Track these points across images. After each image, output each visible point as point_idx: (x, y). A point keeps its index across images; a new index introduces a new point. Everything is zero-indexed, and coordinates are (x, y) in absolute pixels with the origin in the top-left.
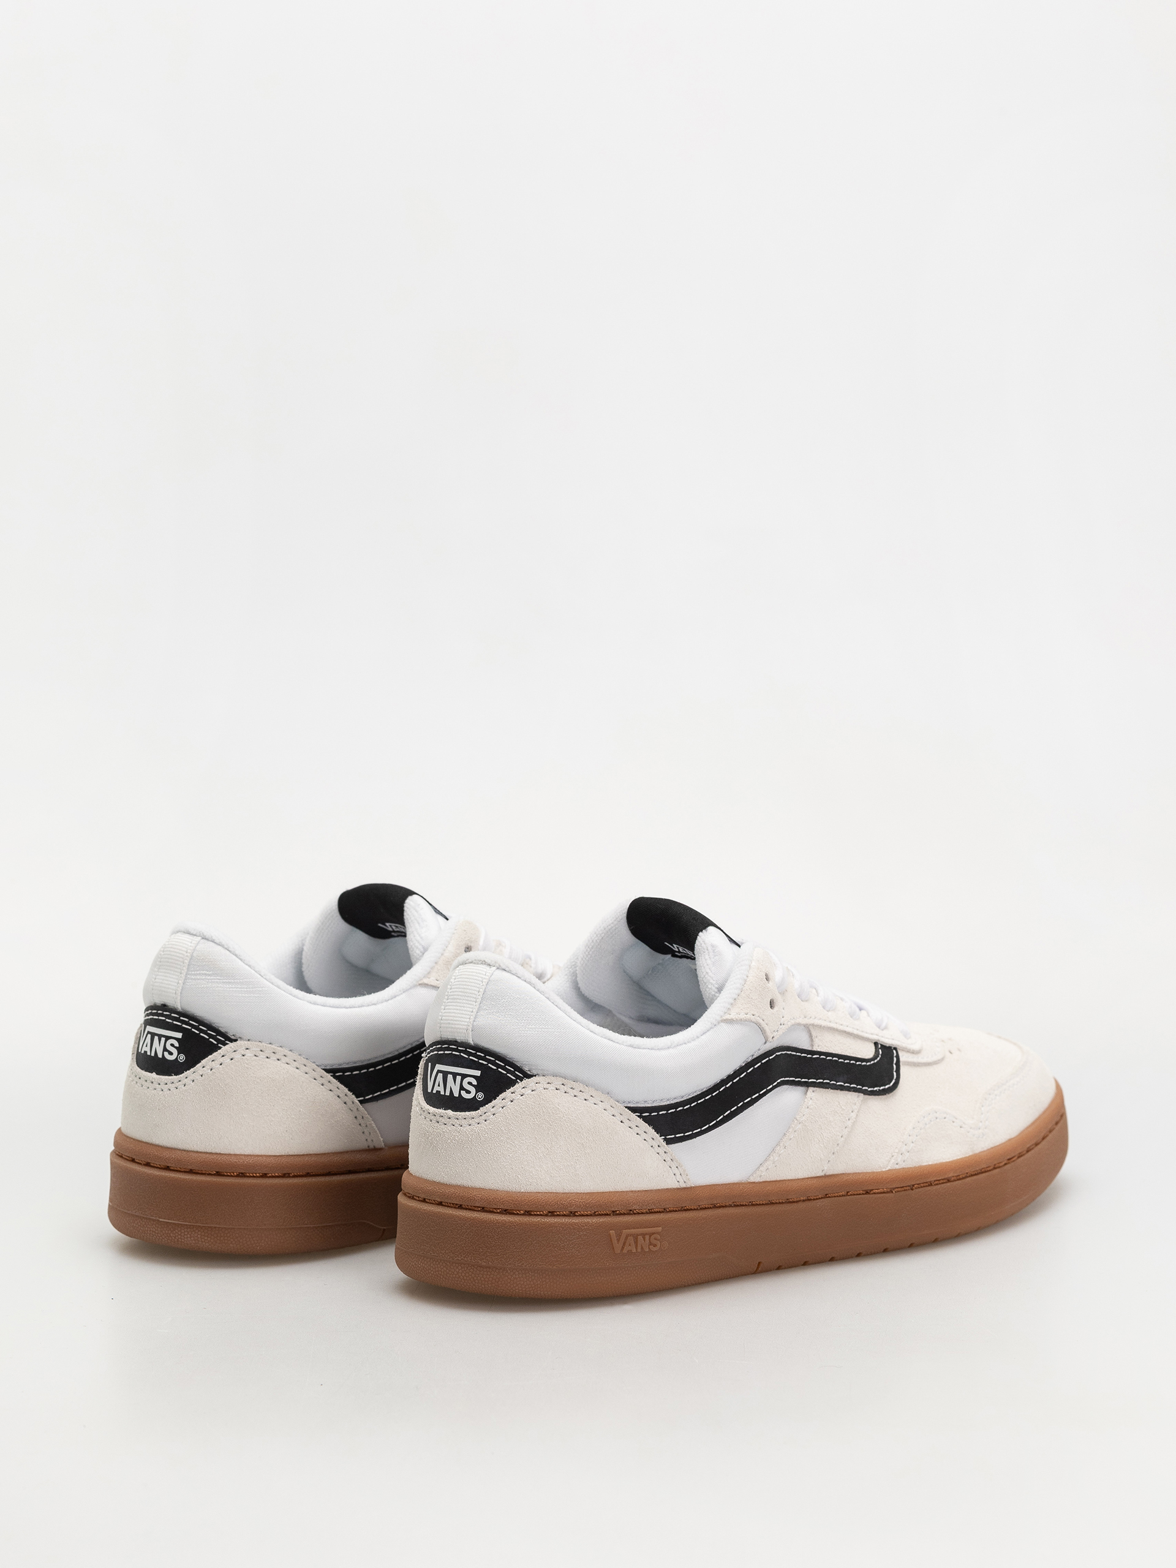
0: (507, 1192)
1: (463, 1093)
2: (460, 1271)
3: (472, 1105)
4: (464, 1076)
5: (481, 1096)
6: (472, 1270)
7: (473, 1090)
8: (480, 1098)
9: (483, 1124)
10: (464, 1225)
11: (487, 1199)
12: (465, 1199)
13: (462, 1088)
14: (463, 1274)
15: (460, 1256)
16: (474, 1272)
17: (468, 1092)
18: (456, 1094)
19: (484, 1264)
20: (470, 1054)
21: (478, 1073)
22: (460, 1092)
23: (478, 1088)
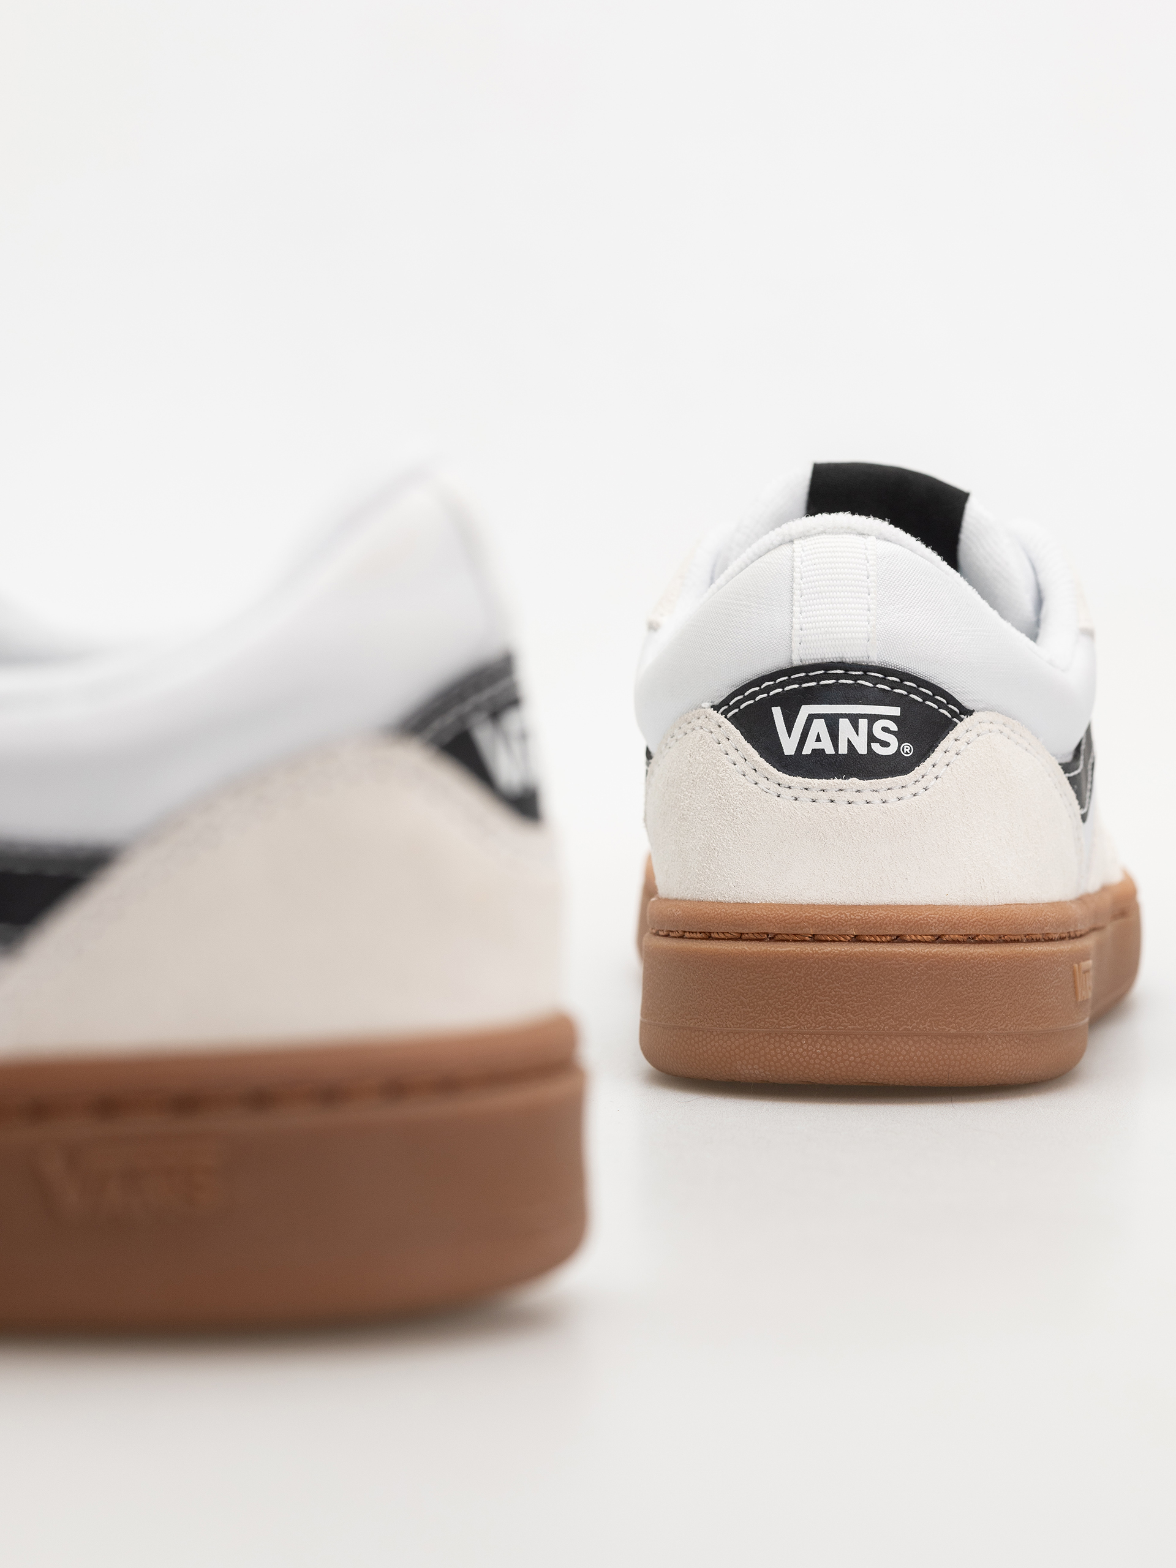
0: (975, 908)
1: (876, 747)
2: (913, 1049)
3: (897, 766)
4: (872, 719)
5: (908, 749)
6: (933, 1044)
7: (893, 740)
8: (907, 753)
9: (923, 796)
10: (916, 968)
11: (949, 921)
12: (910, 924)
13: (872, 738)
14: (919, 1053)
15: (909, 1023)
16: (938, 1047)
17: (885, 744)
18: (862, 750)
19: (953, 1031)
20: (876, 681)
21: (896, 711)
22: (869, 746)
23: (901, 737)
